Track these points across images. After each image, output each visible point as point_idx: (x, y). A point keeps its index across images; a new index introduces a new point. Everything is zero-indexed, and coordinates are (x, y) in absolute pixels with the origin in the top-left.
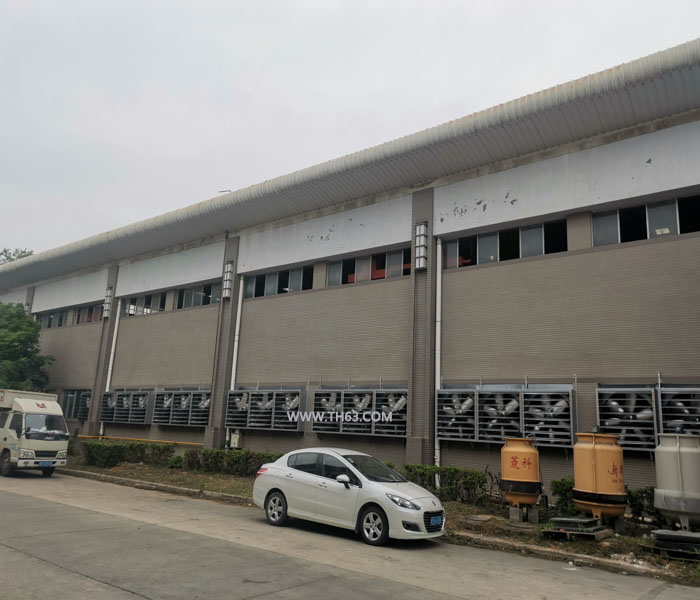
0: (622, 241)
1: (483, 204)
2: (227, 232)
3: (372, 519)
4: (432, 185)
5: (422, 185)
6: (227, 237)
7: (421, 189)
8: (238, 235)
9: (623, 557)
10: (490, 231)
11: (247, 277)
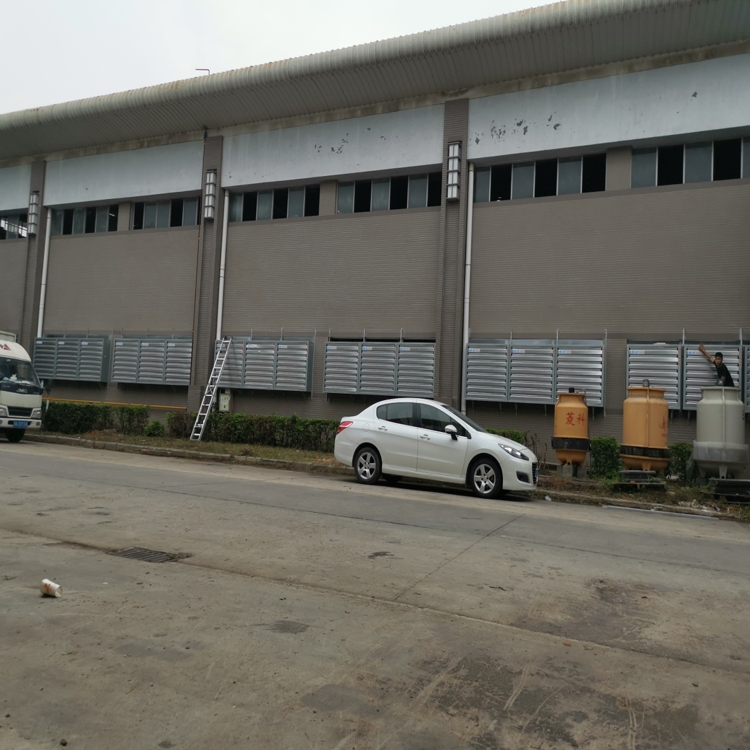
0: (659, 184)
1: (523, 126)
2: (206, 128)
3: (483, 471)
4: (467, 95)
5: (456, 94)
6: (206, 136)
7: (454, 98)
8: (221, 133)
9: (689, 504)
10: (527, 160)
11: (233, 193)
